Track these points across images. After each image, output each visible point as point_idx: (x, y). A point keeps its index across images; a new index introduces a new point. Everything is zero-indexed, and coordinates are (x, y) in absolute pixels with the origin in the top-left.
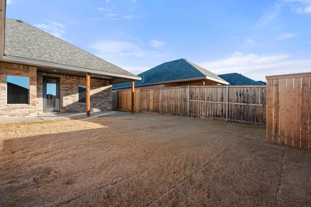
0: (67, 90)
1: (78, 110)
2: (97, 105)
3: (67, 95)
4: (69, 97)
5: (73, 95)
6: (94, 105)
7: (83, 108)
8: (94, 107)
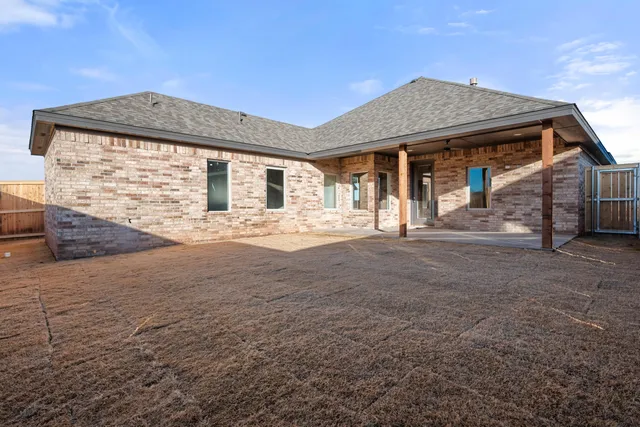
0: (445, 183)
1: (467, 225)
2: (518, 214)
3: (447, 191)
4: (450, 196)
5: (456, 192)
6: (510, 213)
7: (478, 221)
8: (509, 220)
